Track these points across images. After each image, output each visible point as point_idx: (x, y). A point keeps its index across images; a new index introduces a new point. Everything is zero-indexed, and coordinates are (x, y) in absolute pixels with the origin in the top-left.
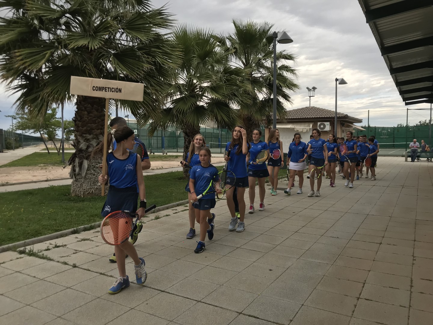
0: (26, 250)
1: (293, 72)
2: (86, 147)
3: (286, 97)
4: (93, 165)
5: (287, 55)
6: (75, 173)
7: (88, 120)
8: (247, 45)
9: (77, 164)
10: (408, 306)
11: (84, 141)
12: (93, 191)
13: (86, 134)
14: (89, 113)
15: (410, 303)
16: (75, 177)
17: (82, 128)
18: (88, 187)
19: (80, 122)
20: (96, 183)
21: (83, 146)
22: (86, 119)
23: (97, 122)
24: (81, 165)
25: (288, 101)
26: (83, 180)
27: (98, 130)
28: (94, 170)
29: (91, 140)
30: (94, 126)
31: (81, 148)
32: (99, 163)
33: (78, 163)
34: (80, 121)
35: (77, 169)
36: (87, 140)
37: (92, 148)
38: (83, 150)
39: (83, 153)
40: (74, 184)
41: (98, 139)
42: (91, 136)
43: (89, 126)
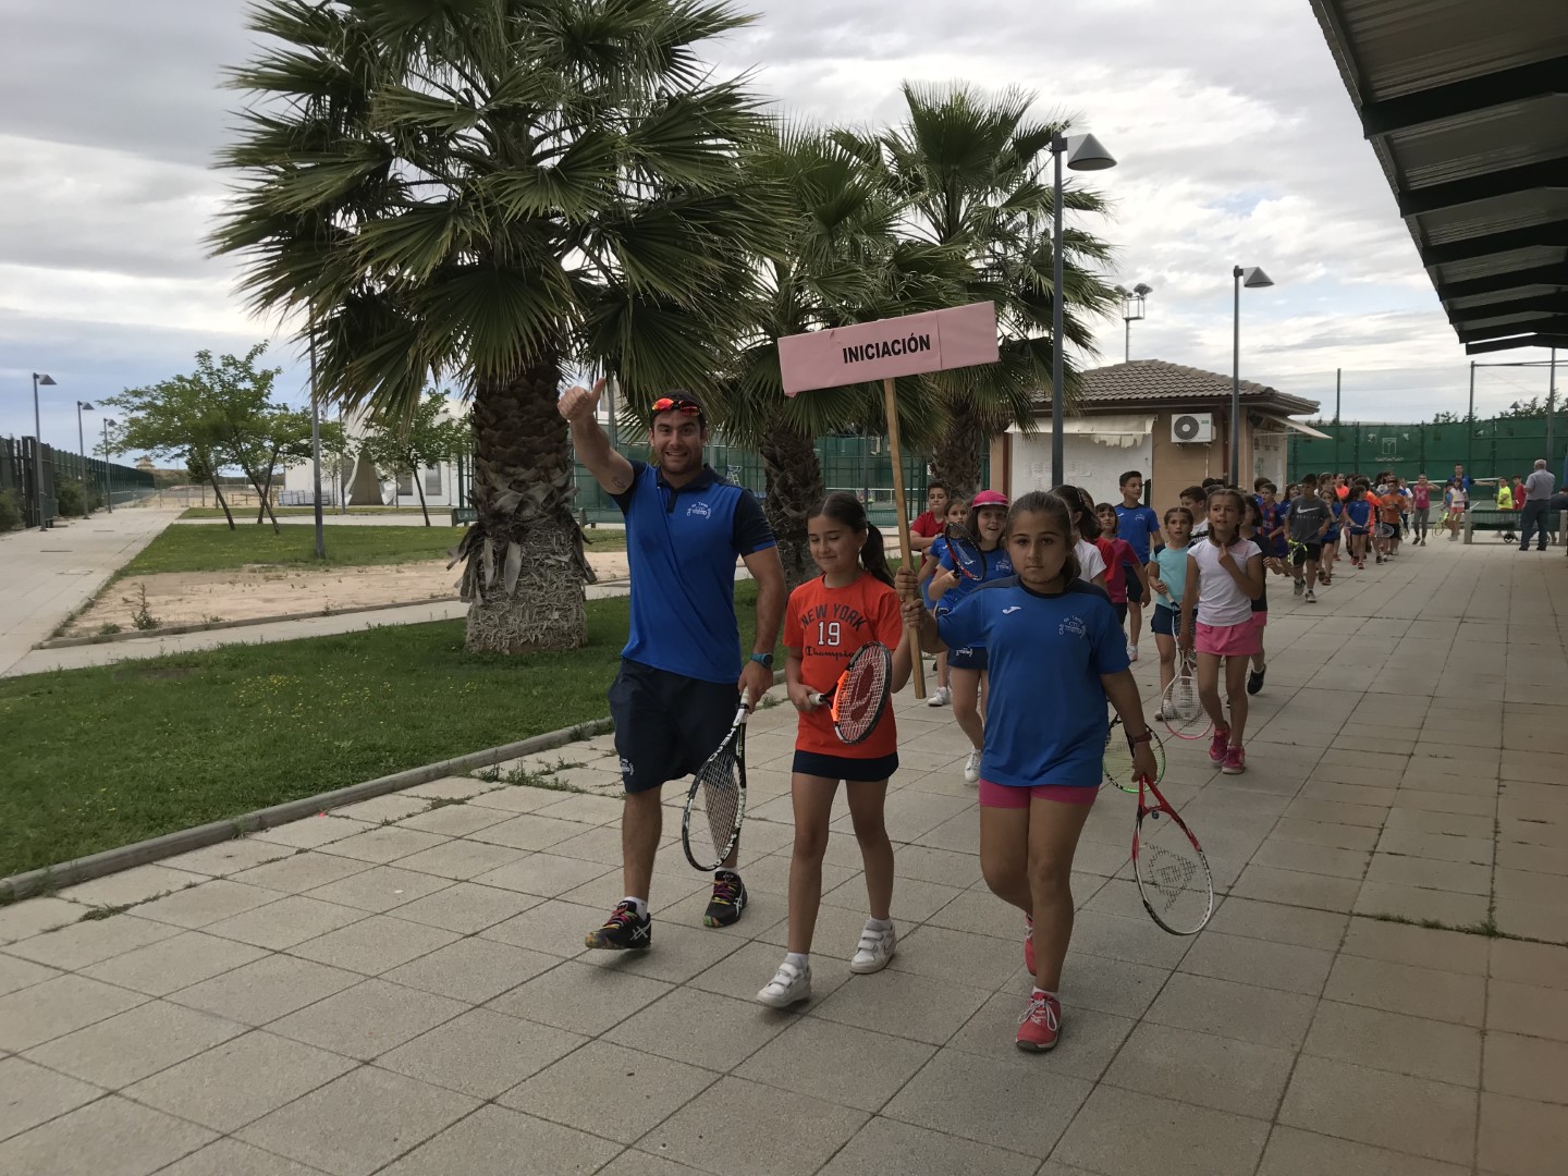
0: (500, 771)
1: (1102, 252)
2: (516, 506)
3: (1079, 336)
4: (538, 559)
5: (1082, 194)
6: (482, 582)
7: (520, 425)
8: (952, 167)
9: (491, 557)
10: (1489, 861)
11: (510, 487)
12: (540, 637)
13: (515, 466)
14: (523, 402)
15: (1494, 858)
16: (483, 596)
17: (505, 447)
18: (523, 626)
19: (497, 430)
20: (547, 612)
21: (506, 500)
22: (516, 420)
23: (546, 430)
24: (501, 558)
25: (1085, 346)
26: (507, 604)
27: (549, 453)
28: (541, 575)
29: (531, 484)
30: (538, 441)
31: (501, 508)
32: (554, 554)
33: (494, 553)
34: (494, 427)
35: (489, 574)
36: (519, 485)
37: (534, 508)
38: (505, 515)
39: (506, 523)
40: (476, 618)
41: (550, 481)
42: (533, 471)
43: (524, 442)
